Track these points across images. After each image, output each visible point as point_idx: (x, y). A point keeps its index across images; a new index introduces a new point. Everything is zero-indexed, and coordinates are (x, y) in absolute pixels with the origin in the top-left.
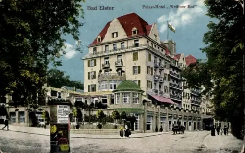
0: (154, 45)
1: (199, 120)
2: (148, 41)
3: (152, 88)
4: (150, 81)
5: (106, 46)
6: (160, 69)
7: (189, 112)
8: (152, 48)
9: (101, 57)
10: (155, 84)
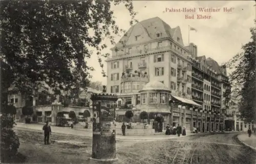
0: (177, 47)
1: (221, 122)
2: (171, 44)
3: (175, 89)
4: (173, 82)
5: (129, 49)
6: (183, 71)
7: (212, 113)
8: (175, 50)
9: (124, 59)
10: (178, 85)
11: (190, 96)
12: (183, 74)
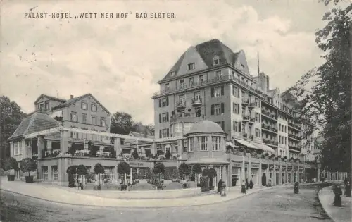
0: (241, 77)
1: (301, 170)
2: (233, 72)
3: (240, 131)
5: (181, 81)
6: (249, 108)
8: (239, 80)
11: (259, 140)
12: (250, 111)
